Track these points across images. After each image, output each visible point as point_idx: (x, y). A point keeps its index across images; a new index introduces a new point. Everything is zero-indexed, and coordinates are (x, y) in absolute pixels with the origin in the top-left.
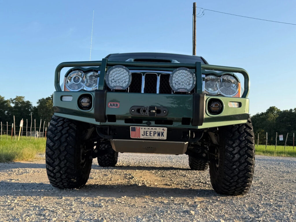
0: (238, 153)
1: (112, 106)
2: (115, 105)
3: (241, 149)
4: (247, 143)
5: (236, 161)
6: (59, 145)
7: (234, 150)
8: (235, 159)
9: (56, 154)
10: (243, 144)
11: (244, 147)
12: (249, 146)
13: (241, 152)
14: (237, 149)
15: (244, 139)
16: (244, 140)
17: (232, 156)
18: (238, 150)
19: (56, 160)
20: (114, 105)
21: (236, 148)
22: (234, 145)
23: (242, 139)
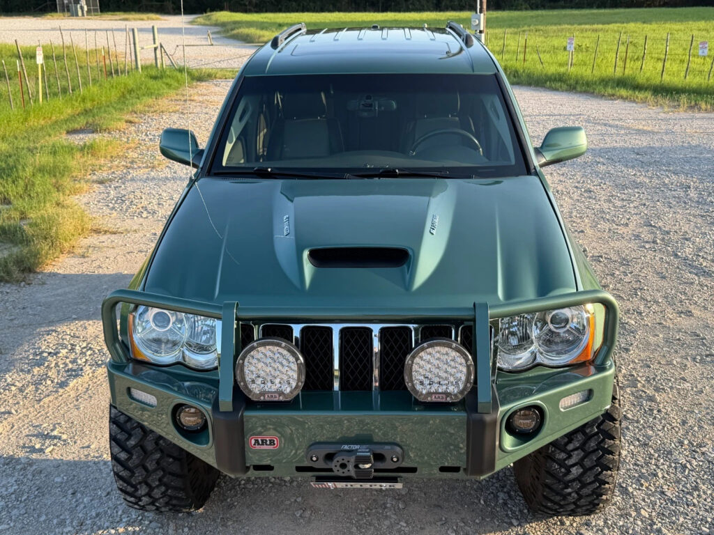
0: (580, 463)
1: (259, 444)
2: (268, 443)
3: (587, 454)
4: (603, 441)
5: (574, 480)
6: (141, 457)
7: (570, 456)
8: (570, 477)
9: (139, 476)
10: (592, 444)
11: (594, 451)
12: (606, 446)
13: (587, 463)
14: (578, 455)
15: (596, 430)
16: (596, 434)
17: (563, 470)
18: (580, 457)
19: (141, 487)
20: (264, 442)
21: (576, 452)
22: (570, 447)
23: (591, 431)
